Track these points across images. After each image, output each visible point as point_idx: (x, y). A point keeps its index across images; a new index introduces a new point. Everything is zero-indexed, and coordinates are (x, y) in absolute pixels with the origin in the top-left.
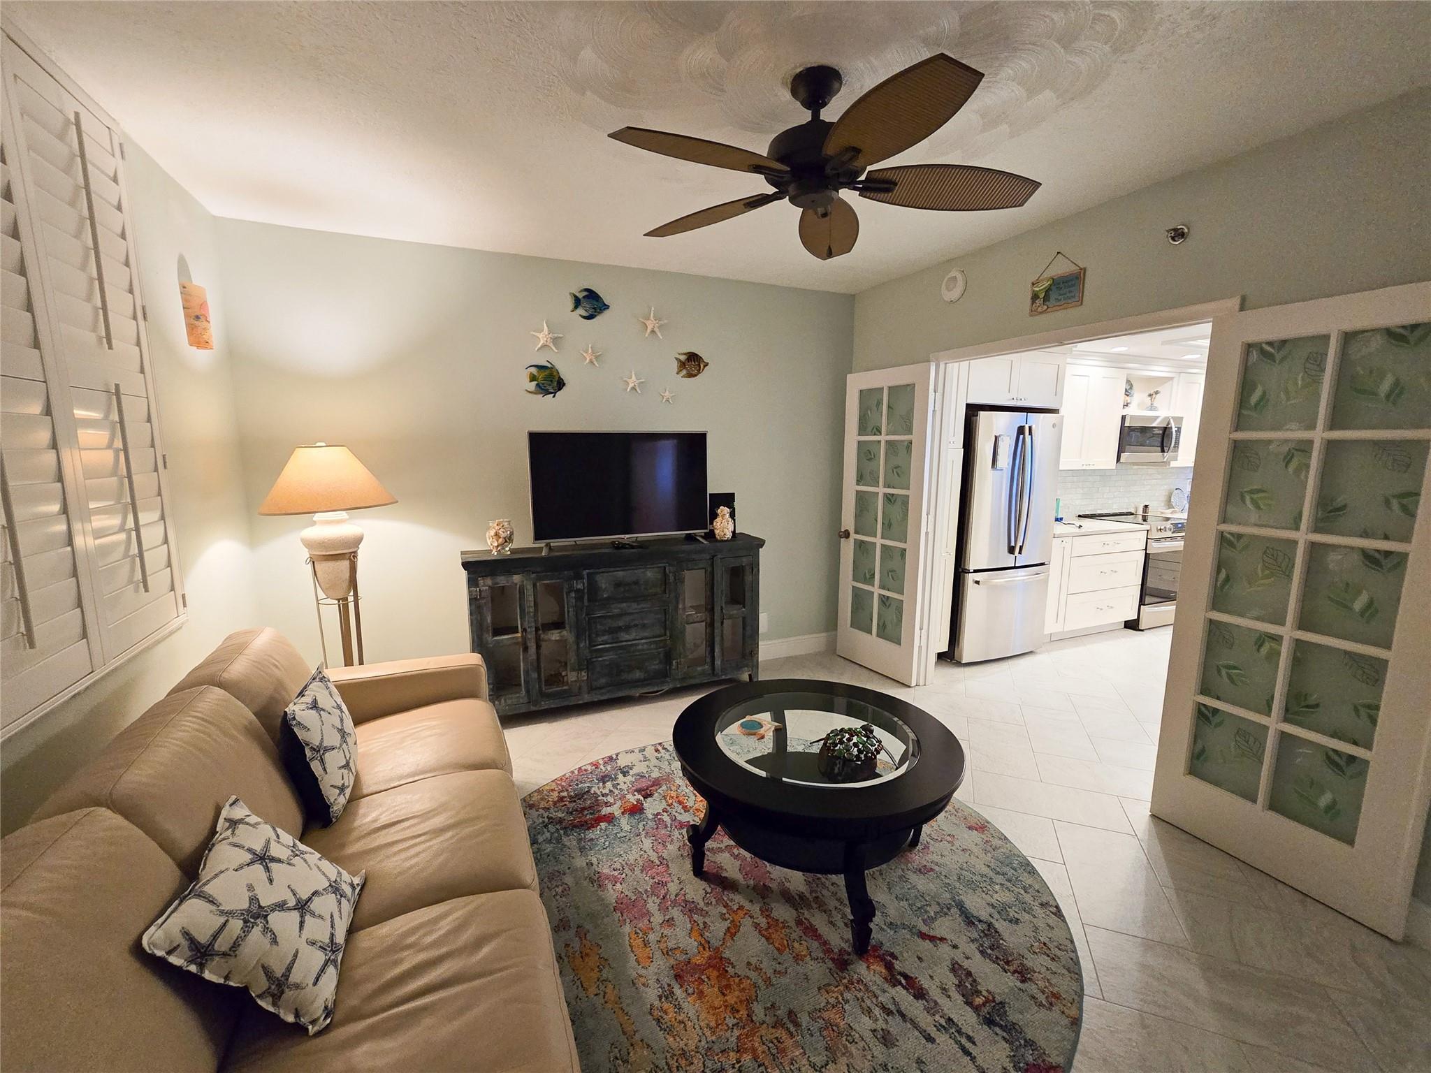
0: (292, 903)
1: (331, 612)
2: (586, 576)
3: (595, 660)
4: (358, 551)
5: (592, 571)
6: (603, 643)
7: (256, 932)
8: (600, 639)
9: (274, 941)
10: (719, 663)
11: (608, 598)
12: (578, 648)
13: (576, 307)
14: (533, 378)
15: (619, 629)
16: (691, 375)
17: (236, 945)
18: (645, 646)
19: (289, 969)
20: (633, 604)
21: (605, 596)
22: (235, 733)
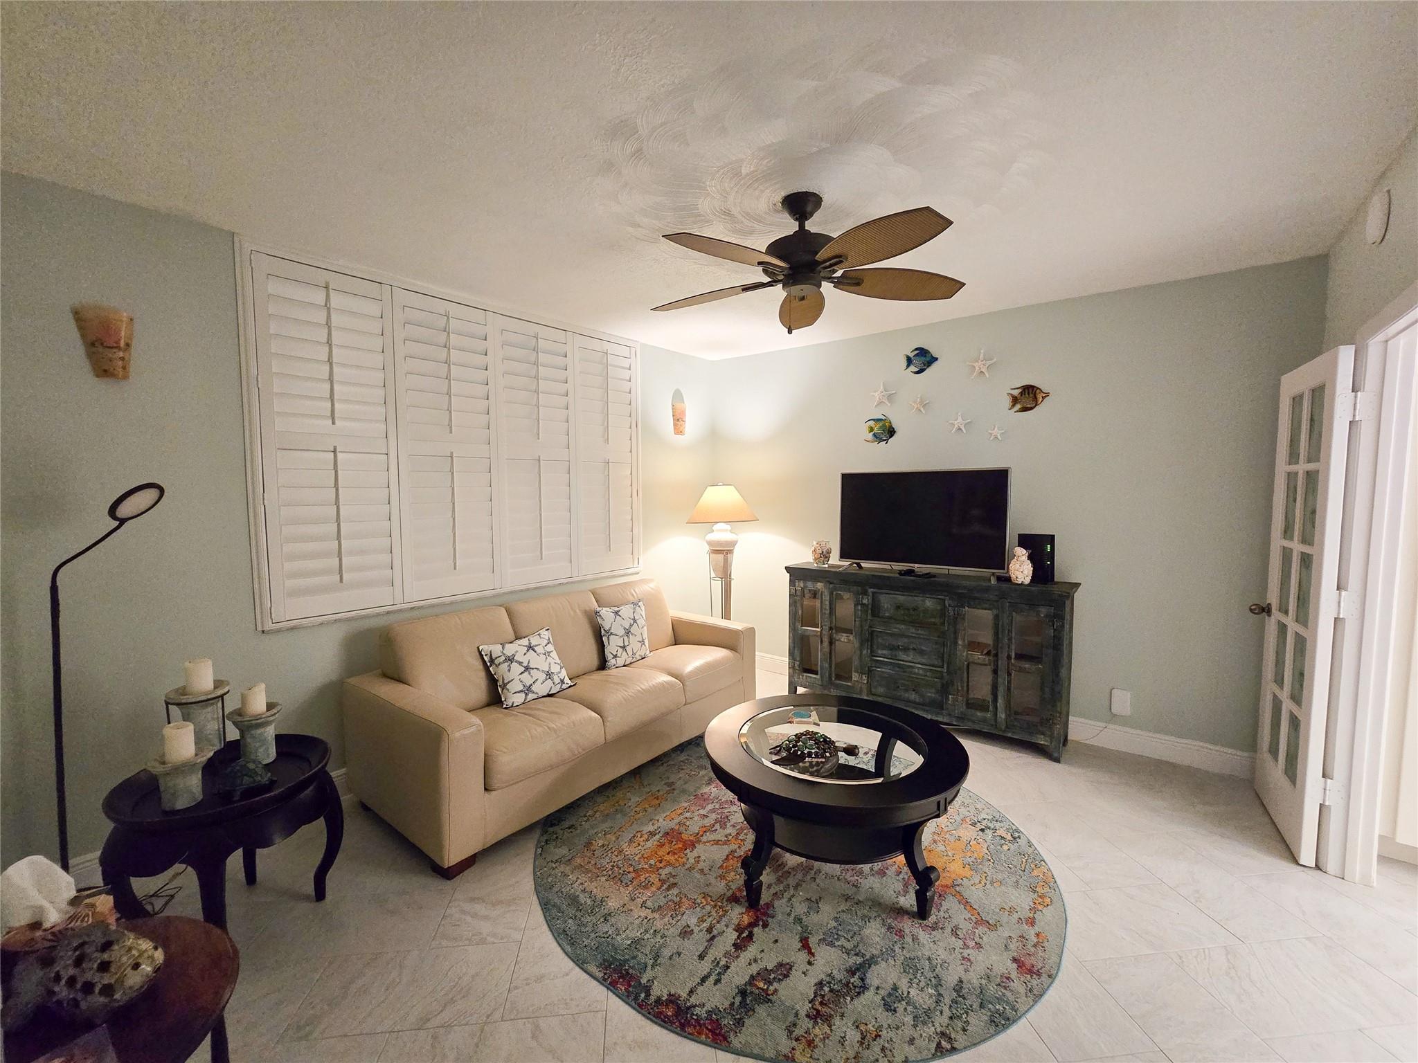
0: (525, 664)
1: (717, 585)
2: (871, 594)
3: (874, 668)
4: (735, 550)
5: (875, 590)
6: (882, 654)
7: (507, 664)
8: (880, 652)
9: (509, 671)
10: (1003, 716)
11: (890, 618)
12: (861, 653)
13: (908, 366)
14: (871, 429)
15: (897, 648)
16: (1025, 409)
17: (499, 664)
18: (921, 672)
19: (509, 682)
20: (911, 628)
21: (887, 615)
22: (578, 611)
